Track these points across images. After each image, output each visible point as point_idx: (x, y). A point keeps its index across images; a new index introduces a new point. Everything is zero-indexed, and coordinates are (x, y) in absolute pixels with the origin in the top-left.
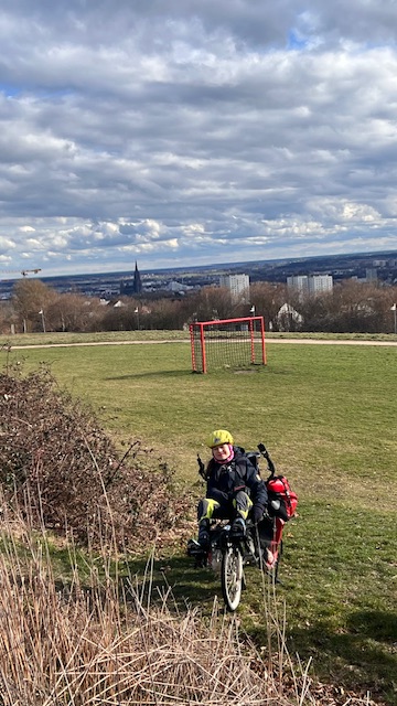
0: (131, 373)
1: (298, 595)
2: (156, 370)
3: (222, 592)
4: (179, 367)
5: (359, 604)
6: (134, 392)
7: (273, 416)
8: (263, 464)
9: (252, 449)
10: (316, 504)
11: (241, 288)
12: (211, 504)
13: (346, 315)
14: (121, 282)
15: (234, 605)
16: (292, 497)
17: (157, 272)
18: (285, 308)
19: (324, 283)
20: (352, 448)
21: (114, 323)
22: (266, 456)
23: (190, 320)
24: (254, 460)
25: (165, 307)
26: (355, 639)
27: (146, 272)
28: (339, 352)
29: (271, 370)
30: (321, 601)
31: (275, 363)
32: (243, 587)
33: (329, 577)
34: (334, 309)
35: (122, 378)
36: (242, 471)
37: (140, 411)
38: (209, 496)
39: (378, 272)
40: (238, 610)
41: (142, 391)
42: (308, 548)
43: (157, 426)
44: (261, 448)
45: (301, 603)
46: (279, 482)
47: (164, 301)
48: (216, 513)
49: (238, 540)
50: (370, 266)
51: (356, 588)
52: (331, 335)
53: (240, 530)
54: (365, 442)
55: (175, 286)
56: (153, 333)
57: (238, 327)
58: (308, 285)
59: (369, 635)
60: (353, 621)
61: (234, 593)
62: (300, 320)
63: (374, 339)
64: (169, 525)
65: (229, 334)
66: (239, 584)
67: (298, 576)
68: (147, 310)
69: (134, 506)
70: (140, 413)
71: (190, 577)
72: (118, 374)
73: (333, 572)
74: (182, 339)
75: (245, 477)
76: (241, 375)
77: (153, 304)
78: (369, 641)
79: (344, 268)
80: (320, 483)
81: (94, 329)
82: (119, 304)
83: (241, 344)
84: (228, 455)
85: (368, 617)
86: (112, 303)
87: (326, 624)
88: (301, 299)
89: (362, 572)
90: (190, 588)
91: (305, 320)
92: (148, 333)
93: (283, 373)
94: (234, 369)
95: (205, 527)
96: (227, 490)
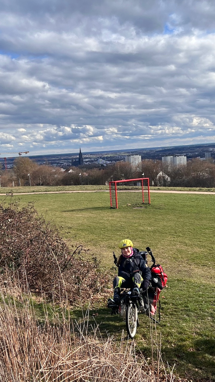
0: (77, 208)
1: (168, 330)
2: (91, 206)
3: (126, 327)
4: (103, 205)
5: (201, 335)
6: (78, 218)
7: (154, 232)
8: (149, 258)
9: (143, 250)
10: (178, 280)
11: (137, 162)
12: (121, 279)
13: (193, 177)
14: (72, 159)
15: (133, 335)
16: (165, 276)
17: (91, 154)
18: (161, 173)
19: (182, 160)
20: (197, 250)
21: (67, 181)
22: (151, 254)
23: (109, 179)
24: (144, 256)
25: (96, 172)
26: (198, 354)
27: (85, 154)
28: (190, 198)
29: (153, 207)
30: (180, 333)
31: (156, 203)
32: (138, 325)
33: (185, 320)
34: (188, 174)
35: (72, 211)
36: (137, 262)
37: (82, 229)
38: (119, 275)
39: (212, 154)
40: (135, 337)
41: (82, 218)
42: (173, 304)
43: (91, 237)
44: (148, 249)
45: (169, 334)
46: (157, 268)
47: (95, 169)
48: (123, 285)
49: (135, 299)
50: (207, 151)
51: (199, 326)
52: (186, 188)
53: (137, 294)
54: (204, 247)
55: (101, 161)
56: (89, 187)
57: (135, 183)
58: (173, 161)
59: (206, 352)
60: (198, 344)
61: (133, 328)
62: (169, 180)
63: (209, 191)
64: (97, 291)
65: (130, 187)
66: (135, 323)
67: (168, 319)
68: (86, 174)
69: (78, 281)
70: (82, 230)
71: (109, 319)
72: (70, 209)
73: (187, 318)
74: (105, 189)
75: (139, 265)
76: (137, 210)
77: (89, 171)
78: (207, 355)
79: (192, 152)
80: (180, 269)
81: (57, 184)
82: (71, 171)
83: (137, 193)
84: (130, 253)
85: (206, 342)
86: (67, 170)
87: (184, 346)
88: (169, 169)
89: (203, 318)
90: (109, 325)
91: (171, 180)
92: (86, 186)
93: (159, 209)
94: (134, 206)
95: (117, 292)
96: (129, 272)
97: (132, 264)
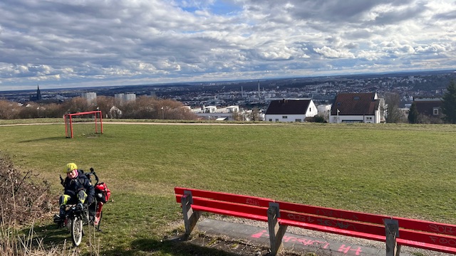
0: (33, 138)
1: (109, 236)
2: (48, 137)
3: (71, 239)
4: (60, 135)
5: (137, 236)
6: (34, 148)
7: (105, 156)
8: (93, 177)
9: (87, 171)
10: (123, 194)
11: (93, 98)
12: (66, 197)
13: (141, 111)
14: (30, 95)
15: (78, 244)
16: (108, 192)
17: (49, 90)
18: (113, 108)
19: (132, 97)
20: (141, 169)
21: (24, 115)
22: (94, 174)
23: (66, 113)
25: (53, 107)
26: (134, 252)
27: (43, 90)
28: (137, 127)
29: (105, 136)
30: (120, 237)
31: (108, 132)
32: (83, 235)
33: (125, 226)
34: (136, 108)
35: (29, 141)
36: (82, 181)
38: (65, 194)
39: (156, 93)
40: (80, 246)
41: (38, 147)
42: (116, 214)
43: (47, 163)
44: (92, 170)
45: (111, 239)
46: (102, 186)
47: (53, 104)
49: (79, 213)
50: (153, 90)
51: (136, 230)
52: (134, 120)
53: (80, 209)
54: (148, 166)
55: (58, 97)
56: (47, 120)
57: (90, 116)
58: (125, 98)
59: (140, 249)
60: (134, 244)
61: (78, 238)
62: (121, 113)
63: (153, 122)
64: (48, 210)
65: (86, 120)
66: (81, 233)
67: (110, 227)
68: (43, 108)
69: (29, 202)
70: (38, 158)
71: (57, 233)
72: (26, 139)
73: (127, 223)
74: (61, 123)
75: (83, 184)
76: (90, 139)
77: (47, 106)
78: (140, 251)
79: (140, 91)
80: (126, 185)
81: (14, 118)
82: (28, 105)
83: (91, 124)
85: (140, 242)
86: (25, 105)
87: (121, 247)
88: (121, 104)
89: (139, 222)
90: (57, 238)
91: (123, 113)
92: (43, 119)
93: (111, 137)
94: (87, 136)
95: (63, 209)
96: (74, 190)
97: (77, 184)
